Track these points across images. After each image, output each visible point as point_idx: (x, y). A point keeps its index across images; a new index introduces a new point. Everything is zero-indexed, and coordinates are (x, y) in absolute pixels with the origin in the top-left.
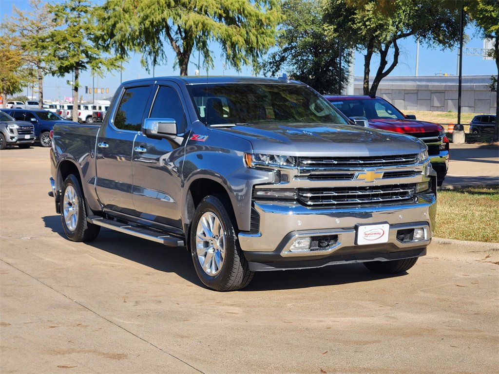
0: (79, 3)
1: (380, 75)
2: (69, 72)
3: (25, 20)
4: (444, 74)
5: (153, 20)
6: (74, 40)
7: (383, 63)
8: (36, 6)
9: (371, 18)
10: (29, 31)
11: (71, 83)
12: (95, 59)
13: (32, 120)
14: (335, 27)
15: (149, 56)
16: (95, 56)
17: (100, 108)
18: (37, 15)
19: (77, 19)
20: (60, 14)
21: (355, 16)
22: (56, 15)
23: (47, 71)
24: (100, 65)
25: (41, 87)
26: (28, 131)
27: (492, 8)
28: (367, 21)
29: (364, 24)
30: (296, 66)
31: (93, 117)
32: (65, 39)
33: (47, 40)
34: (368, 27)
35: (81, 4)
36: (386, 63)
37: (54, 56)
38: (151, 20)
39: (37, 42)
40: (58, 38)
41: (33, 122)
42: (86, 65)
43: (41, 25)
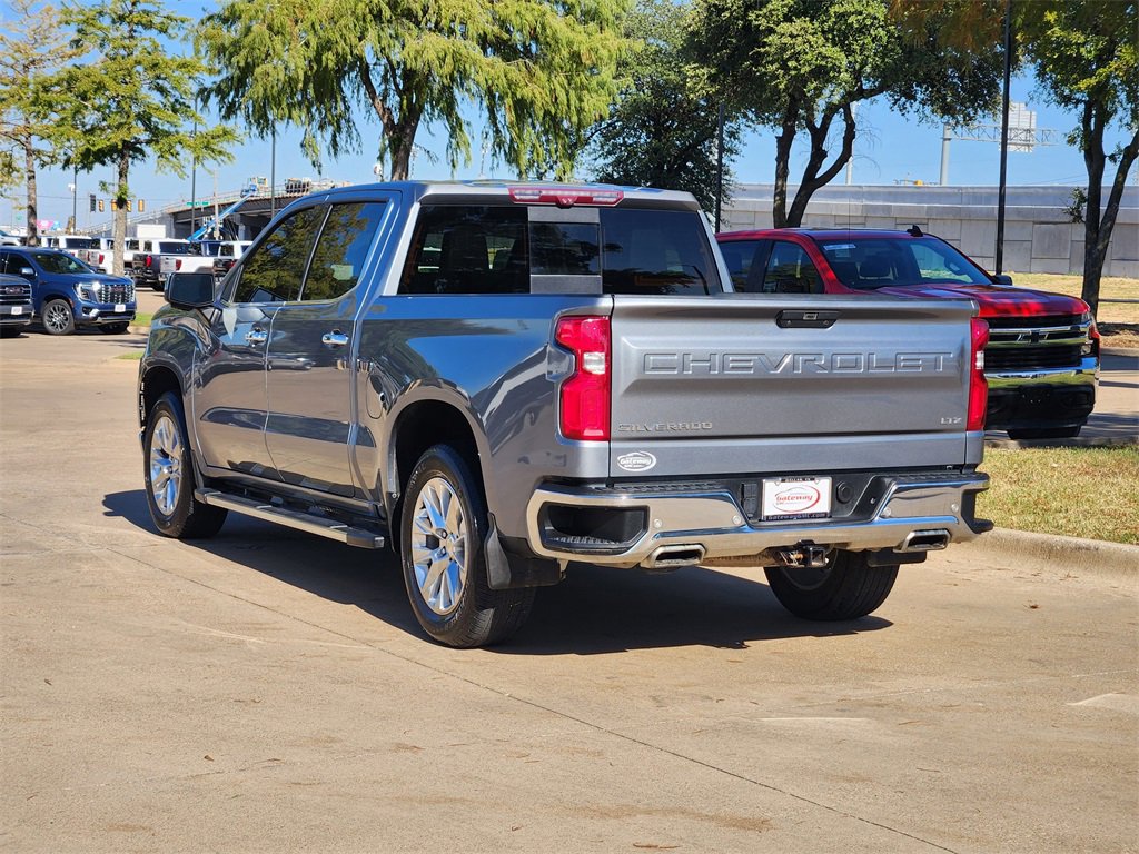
0: (134, 4)
1: (811, 183)
2: (104, 163)
4: (916, 183)
6: (122, 90)
7: (818, 155)
8: (25, 9)
9: (799, 53)
10: (7, 66)
11: (110, 188)
12: (167, 134)
13: (25, 271)
14: (713, 71)
15: (319, 132)
16: (166, 127)
17: (148, 246)
18: (27, 31)
19: (127, 42)
20: (90, 29)
21: (762, 50)
22: (79, 31)
23: (46, 159)
24: (178, 147)
25: (33, 195)
26: (18, 297)
27: (1082, 37)
28: (789, 59)
29: (784, 66)
30: (611, 159)
31: (134, 266)
32: (100, 87)
33: (57, 88)
34: (793, 73)
35: (140, 7)
36: (824, 155)
37: (72, 126)
40: (83, 85)
41: (26, 277)
42: (144, 147)
43: (36, 54)
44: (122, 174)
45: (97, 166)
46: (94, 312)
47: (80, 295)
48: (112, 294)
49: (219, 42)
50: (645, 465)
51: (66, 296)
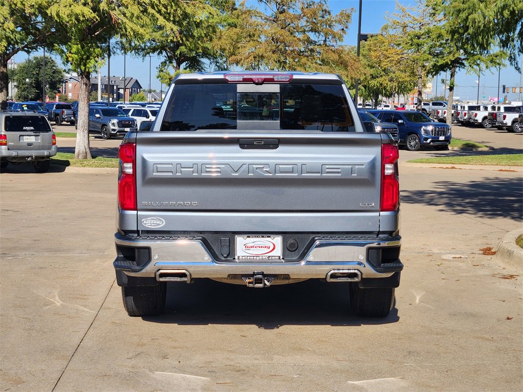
2: (444, 71)
3: (407, 16)
5: (513, 8)
10: (410, 27)
11: (446, 82)
12: (473, 55)
13: (400, 121)
16: (472, 52)
18: (420, 11)
20: (438, 8)
22: (434, 9)
32: (440, 36)
33: (423, 37)
37: (430, 54)
38: (511, 9)
39: (412, 40)
41: (399, 125)
42: (464, 62)
43: (423, 21)
44: (452, 75)
45: (442, 72)
46: (429, 141)
47: (423, 132)
48: (438, 131)
49: (458, 8)
50: (159, 225)
51: (417, 133)
